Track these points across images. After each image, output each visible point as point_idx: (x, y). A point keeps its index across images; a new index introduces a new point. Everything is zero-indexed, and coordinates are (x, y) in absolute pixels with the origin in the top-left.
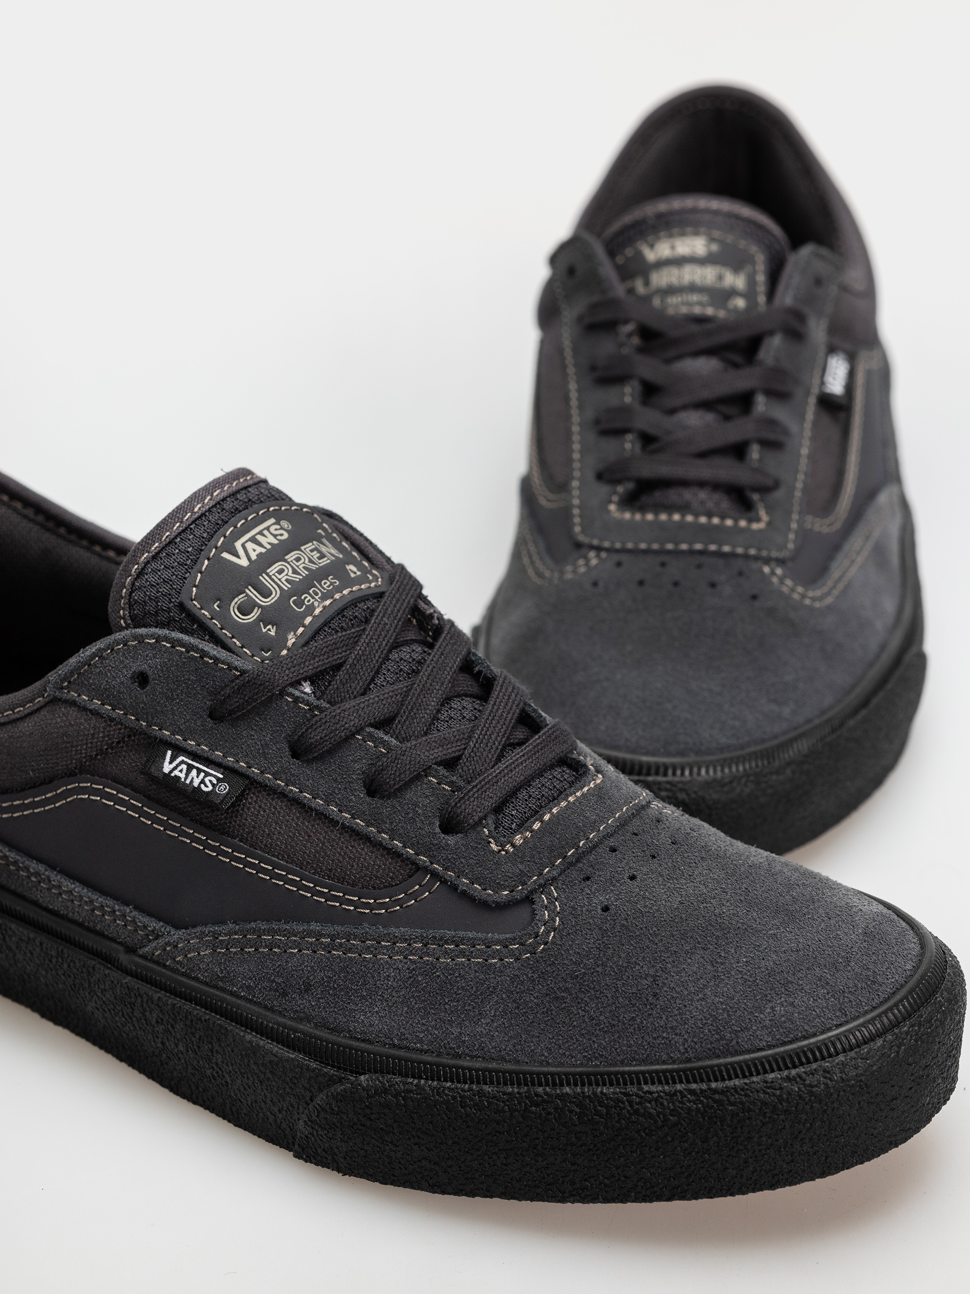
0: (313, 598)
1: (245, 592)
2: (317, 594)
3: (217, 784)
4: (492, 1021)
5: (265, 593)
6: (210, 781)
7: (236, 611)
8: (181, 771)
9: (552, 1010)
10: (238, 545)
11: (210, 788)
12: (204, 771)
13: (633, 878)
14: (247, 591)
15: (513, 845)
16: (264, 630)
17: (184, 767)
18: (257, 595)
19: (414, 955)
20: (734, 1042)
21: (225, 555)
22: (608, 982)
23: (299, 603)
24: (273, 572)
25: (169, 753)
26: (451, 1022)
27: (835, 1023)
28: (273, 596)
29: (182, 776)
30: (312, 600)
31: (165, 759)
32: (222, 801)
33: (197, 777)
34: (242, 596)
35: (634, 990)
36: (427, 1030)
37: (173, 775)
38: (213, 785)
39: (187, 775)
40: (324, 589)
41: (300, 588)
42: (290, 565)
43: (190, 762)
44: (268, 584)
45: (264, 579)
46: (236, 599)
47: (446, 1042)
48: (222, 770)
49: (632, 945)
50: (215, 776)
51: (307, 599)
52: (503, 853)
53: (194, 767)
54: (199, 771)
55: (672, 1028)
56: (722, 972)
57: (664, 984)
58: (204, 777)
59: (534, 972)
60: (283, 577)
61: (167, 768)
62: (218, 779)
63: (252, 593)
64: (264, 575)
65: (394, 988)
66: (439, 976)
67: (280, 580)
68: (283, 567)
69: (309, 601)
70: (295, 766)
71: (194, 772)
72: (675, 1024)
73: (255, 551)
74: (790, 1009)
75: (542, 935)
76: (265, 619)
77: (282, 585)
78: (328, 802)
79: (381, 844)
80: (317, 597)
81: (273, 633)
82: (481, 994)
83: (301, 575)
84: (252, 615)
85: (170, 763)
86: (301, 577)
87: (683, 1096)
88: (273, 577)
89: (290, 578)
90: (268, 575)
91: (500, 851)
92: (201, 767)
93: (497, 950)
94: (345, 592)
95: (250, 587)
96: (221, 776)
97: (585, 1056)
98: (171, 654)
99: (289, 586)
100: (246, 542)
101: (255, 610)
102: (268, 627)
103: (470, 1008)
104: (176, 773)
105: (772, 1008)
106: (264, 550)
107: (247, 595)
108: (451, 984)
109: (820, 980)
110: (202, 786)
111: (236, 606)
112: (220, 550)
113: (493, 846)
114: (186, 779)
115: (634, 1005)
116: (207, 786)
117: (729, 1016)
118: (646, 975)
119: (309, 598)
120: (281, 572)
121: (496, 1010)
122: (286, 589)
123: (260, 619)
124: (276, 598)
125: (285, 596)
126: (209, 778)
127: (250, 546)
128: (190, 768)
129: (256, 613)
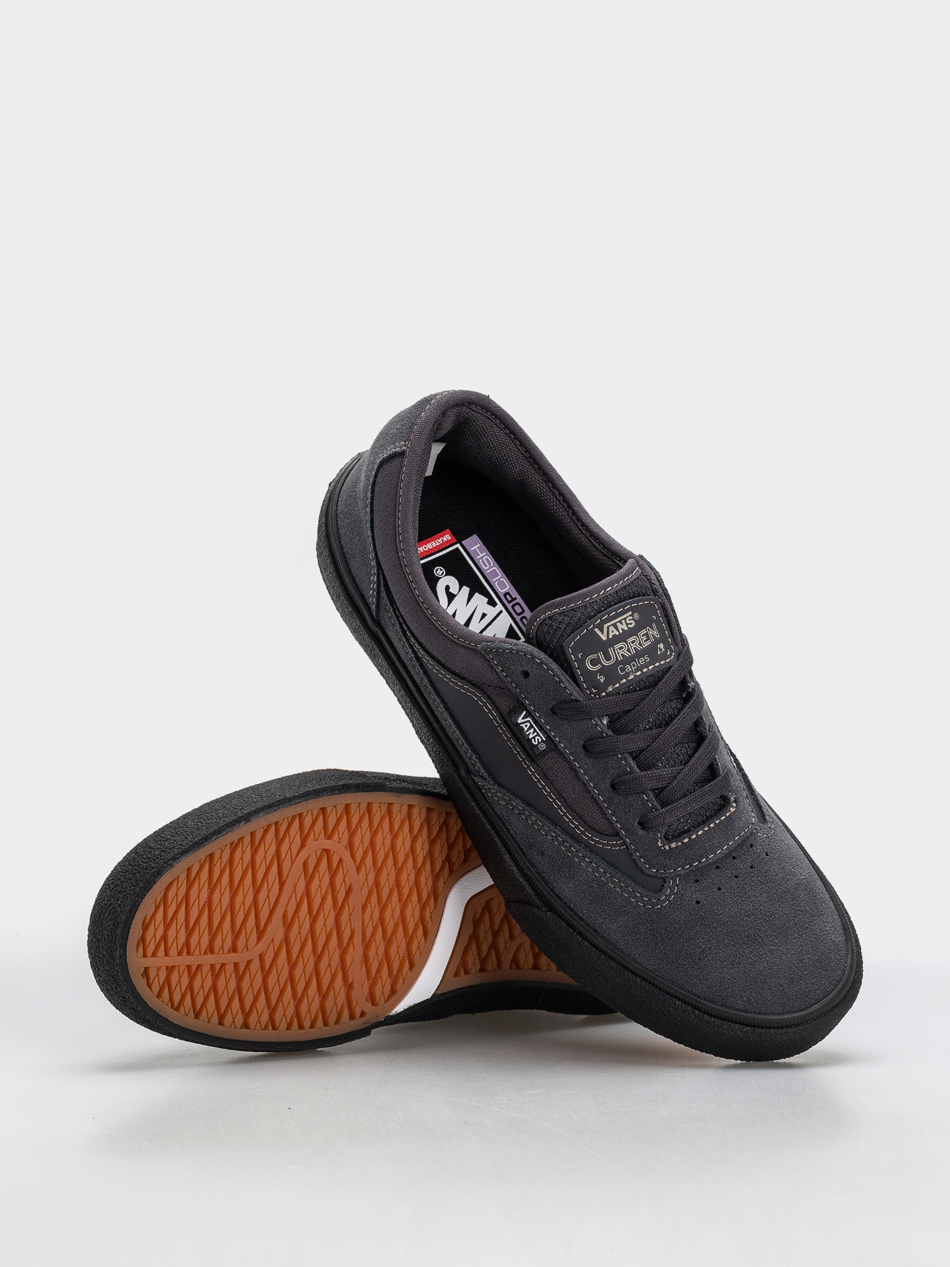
0: (631, 668)
1: (598, 654)
2: (634, 666)
3: (541, 743)
4: (620, 926)
5: (608, 658)
6: (538, 740)
7: (589, 661)
8: (526, 726)
9: (649, 939)
10: (605, 626)
11: (536, 743)
12: (537, 732)
13: (719, 889)
14: (599, 653)
15: (669, 847)
16: (598, 678)
17: (529, 724)
18: (603, 657)
19: (597, 873)
20: (725, 1001)
21: (597, 630)
22: (681, 940)
23: (622, 670)
24: (616, 648)
25: (525, 712)
26: (600, 915)
27: (777, 1012)
28: (611, 661)
29: (526, 729)
30: (630, 670)
31: (521, 715)
32: (539, 754)
33: (533, 734)
34: (596, 655)
35: (691, 951)
36: (588, 911)
37: (521, 725)
38: (538, 742)
39: (528, 730)
40: (640, 664)
41: (627, 661)
42: (628, 645)
43: (533, 723)
44: (611, 654)
45: (611, 651)
46: (592, 656)
47: (594, 922)
48: (546, 736)
49: (701, 927)
50: (541, 738)
51: (628, 668)
52: (663, 848)
53: (533, 727)
54: (535, 731)
55: (700, 979)
56: (736, 963)
57: (707, 956)
58: (536, 736)
59: (649, 917)
60: (621, 652)
61: (520, 720)
62: (542, 740)
63: (601, 655)
64: (611, 648)
65: (582, 882)
66: (604, 891)
67: (618, 653)
68: (623, 646)
69: (628, 670)
70: (582, 753)
71: (532, 730)
72: (702, 977)
73: (613, 632)
74: (759, 997)
75: (661, 901)
76: (601, 672)
77: (618, 657)
78: (590, 780)
79: (605, 814)
80: (633, 668)
81: (602, 681)
82: (620, 912)
83: (631, 653)
84: (596, 667)
85: (523, 719)
86: (630, 655)
87: (689, 1014)
88: (616, 651)
89: (624, 653)
90: (613, 648)
91: (662, 846)
92: (537, 729)
93: (637, 896)
94: (650, 668)
95: (601, 652)
96: (544, 739)
97: (654, 968)
98: (545, 672)
99: (622, 658)
100: (611, 625)
101: (599, 665)
102: (602, 677)
103: (613, 914)
104: (523, 725)
105: (751, 992)
106: (617, 633)
107: (598, 656)
108: (609, 898)
109: (781, 986)
110: (533, 740)
111: (590, 659)
112: (595, 627)
113: (659, 844)
114: (527, 731)
115: (688, 958)
116: (535, 741)
117: (729, 986)
118: (701, 947)
119: (629, 667)
120: (621, 648)
121: (624, 923)
122: (620, 660)
123: (598, 671)
124: (612, 663)
125: (617, 662)
126: (538, 737)
127: (612, 628)
128: (531, 727)
129: (599, 667)
